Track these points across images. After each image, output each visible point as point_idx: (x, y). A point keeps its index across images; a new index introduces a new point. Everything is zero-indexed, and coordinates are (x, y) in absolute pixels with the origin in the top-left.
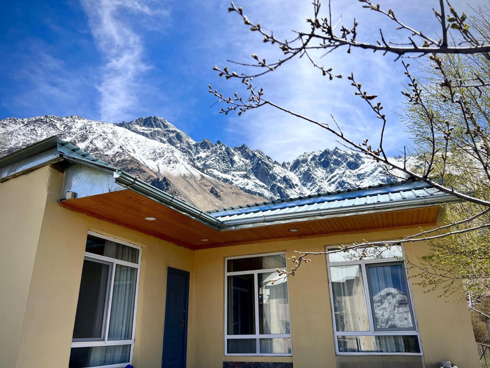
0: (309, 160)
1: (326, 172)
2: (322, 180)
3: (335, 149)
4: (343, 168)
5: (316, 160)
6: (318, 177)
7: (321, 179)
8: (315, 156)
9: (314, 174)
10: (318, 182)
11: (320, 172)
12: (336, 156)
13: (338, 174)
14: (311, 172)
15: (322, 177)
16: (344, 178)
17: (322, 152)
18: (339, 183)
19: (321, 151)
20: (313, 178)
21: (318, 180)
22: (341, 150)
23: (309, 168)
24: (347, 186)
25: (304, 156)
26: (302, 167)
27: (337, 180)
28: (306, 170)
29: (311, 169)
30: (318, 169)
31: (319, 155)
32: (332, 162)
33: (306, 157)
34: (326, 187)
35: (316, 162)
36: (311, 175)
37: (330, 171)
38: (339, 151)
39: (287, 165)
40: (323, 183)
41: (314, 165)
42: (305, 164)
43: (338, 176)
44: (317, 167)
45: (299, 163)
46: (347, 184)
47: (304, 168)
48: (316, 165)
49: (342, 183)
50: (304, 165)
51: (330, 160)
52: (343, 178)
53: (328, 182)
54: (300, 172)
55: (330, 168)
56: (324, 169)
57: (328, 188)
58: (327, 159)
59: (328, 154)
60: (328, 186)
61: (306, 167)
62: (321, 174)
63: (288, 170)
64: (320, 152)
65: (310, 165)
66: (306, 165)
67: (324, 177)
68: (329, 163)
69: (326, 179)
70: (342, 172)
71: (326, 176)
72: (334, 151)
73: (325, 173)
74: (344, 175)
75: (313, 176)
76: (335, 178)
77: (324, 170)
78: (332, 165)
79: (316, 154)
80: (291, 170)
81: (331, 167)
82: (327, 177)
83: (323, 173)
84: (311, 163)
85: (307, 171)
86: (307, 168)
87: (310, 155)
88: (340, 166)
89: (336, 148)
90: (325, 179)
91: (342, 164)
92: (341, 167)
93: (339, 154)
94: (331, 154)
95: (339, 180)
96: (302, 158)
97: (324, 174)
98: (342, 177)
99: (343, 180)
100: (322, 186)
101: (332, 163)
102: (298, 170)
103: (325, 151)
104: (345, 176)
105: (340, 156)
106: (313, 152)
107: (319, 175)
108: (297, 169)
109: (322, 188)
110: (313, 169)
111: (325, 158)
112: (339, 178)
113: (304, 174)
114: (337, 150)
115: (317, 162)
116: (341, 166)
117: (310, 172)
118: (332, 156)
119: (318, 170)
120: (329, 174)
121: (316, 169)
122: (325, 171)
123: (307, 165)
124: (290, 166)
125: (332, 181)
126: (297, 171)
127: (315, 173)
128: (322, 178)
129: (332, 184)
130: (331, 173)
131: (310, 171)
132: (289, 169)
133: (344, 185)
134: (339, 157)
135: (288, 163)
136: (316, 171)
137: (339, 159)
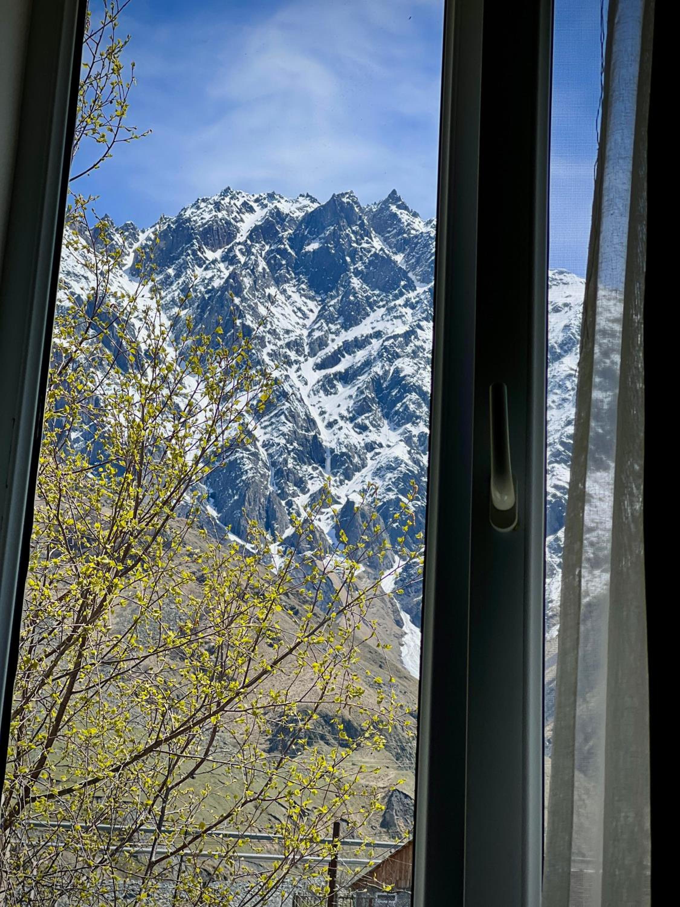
0: (242, 237)
1: (320, 316)
2: (293, 355)
3: (386, 202)
4: (409, 311)
5: (280, 241)
6: (273, 332)
7: (288, 345)
8: (278, 215)
9: (256, 314)
10: (267, 359)
11: (288, 310)
12: (385, 240)
13: (378, 335)
14: (244, 300)
15: (293, 337)
16: (407, 360)
17: (316, 205)
18: (376, 382)
19: (313, 200)
20: (247, 330)
21: (269, 348)
22: (415, 215)
23: (233, 275)
24: (412, 407)
25: (218, 206)
26: (200, 262)
27: (368, 364)
28: (217, 283)
29: (247, 282)
30: (284, 292)
31: (300, 215)
32: (360, 266)
33: (230, 212)
34: (304, 391)
35: (279, 251)
36: (241, 316)
37: (341, 312)
38: (404, 216)
39: (118, 238)
40: (292, 372)
41: (262, 264)
42: (218, 254)
43: (376, 344)
44: (279, 281)
45: (189, 239)
46: (414, 396)
47: (209, 274)
48: (274, 266)
49: (391, 387)
50: (210, 255)
51: (353, 254)
52: (399, 363)
53: (319, 367)
54: (185, 290)
55: (346, 295)
56: (312, 299)
57: (315, 399)
58: (338, 245)
59: (344, 223)
60: (316, 392)
61: (222, 266)
62: (294, 319)
63: (121, 265)
64: (307, 202)
65: (242, 259)
66: (224, 259)
67: (306, 341)
68: (345, 268)
69: (313, 353)
70: (401, 329)
71: (317, 334)
72: (381, 210)
73: (313, 317)
74: (409, 349)
75: (249, 321)
76: (361, 355)
77: (312, 304)
78: (356, 282)
79: (285, 207)
80: (134, 273)
81: (349, 291)
82: (322, 343)
83: (305, 317)
84: (248, 252)
85: (222, 289)
86: (226, 274)
87: (251, 210)
88: (396, 297)
89: (394, 197)
90: (307, 350)
91: (411, 286)
92: (401, 301)
93: (401, 231)
94: (362, 225)
95: (377, 369)
96: (207, 216)
97: (308, 323)
98: (398, 356)
99: (397, 371)
100: (286, 387)
101: (357, 273)
102: (178, 276)
103: (335, 200)
104: (414, 354)
105: (406, 241)
106: (271, 197)
107: (281, 324)
108: (171, 271)
109: (285, 395)
110: (254, 288)
111: (327, 240)
112: (380, 356)
113: (204, 305)
114: (394, 208)
115: (283, 253)
116: (401, 294)
117: (237, 300)
118: (368, 234)
119: (281, 298)
120: (333, 327)
121: (272, 291)
122: (316, 310)
123: (230, 259)
124: (136, 246)
125: (341, 368)
126: (167, 282)
127: (262, 310)
128: (296, 345)
129: (339, 386)
130: (346, 327)
131: (238, 291)
132: (129, 261)
133: (400, 398)
134: (399, 249)
135: (126, 227)
136: (271, 299)
137: (399, 258)
